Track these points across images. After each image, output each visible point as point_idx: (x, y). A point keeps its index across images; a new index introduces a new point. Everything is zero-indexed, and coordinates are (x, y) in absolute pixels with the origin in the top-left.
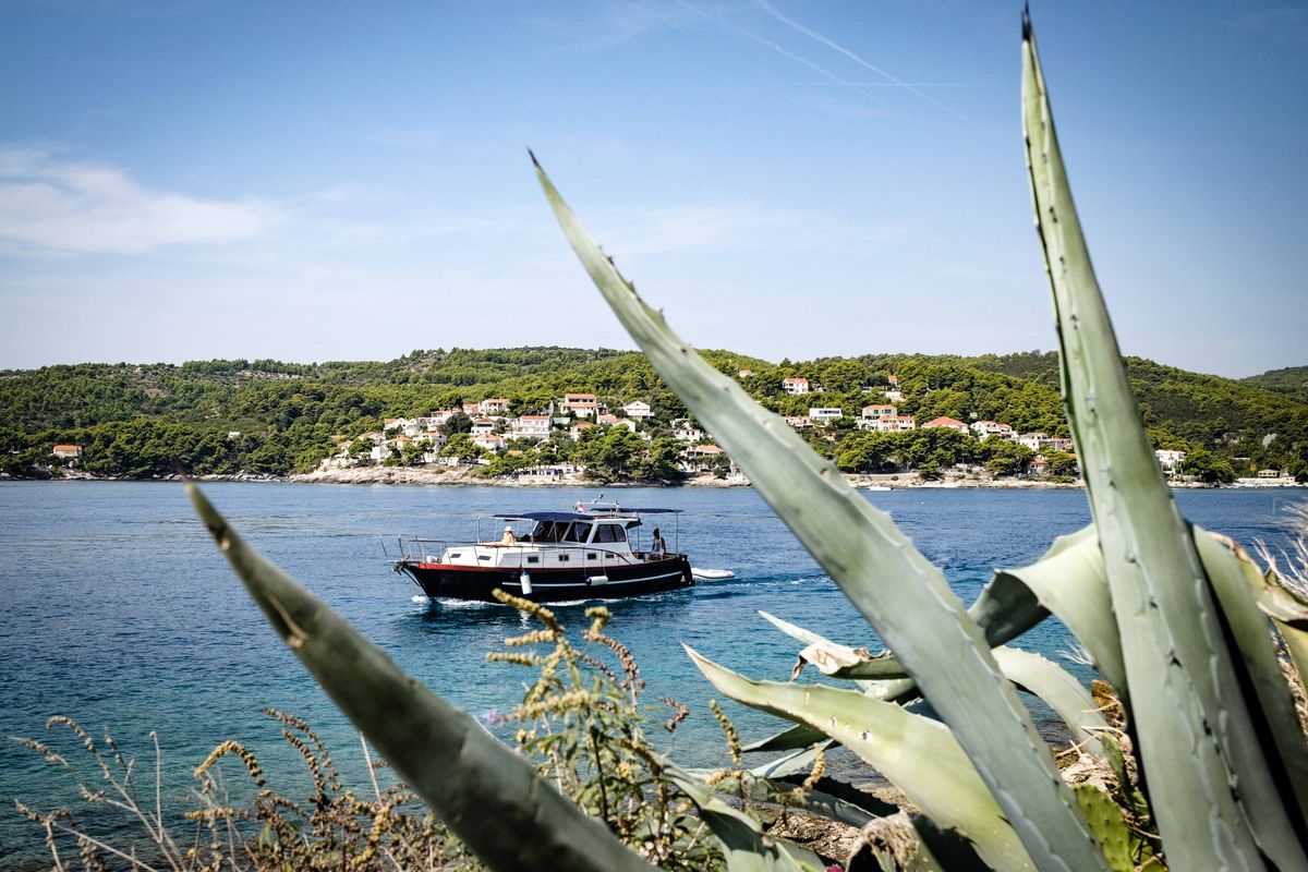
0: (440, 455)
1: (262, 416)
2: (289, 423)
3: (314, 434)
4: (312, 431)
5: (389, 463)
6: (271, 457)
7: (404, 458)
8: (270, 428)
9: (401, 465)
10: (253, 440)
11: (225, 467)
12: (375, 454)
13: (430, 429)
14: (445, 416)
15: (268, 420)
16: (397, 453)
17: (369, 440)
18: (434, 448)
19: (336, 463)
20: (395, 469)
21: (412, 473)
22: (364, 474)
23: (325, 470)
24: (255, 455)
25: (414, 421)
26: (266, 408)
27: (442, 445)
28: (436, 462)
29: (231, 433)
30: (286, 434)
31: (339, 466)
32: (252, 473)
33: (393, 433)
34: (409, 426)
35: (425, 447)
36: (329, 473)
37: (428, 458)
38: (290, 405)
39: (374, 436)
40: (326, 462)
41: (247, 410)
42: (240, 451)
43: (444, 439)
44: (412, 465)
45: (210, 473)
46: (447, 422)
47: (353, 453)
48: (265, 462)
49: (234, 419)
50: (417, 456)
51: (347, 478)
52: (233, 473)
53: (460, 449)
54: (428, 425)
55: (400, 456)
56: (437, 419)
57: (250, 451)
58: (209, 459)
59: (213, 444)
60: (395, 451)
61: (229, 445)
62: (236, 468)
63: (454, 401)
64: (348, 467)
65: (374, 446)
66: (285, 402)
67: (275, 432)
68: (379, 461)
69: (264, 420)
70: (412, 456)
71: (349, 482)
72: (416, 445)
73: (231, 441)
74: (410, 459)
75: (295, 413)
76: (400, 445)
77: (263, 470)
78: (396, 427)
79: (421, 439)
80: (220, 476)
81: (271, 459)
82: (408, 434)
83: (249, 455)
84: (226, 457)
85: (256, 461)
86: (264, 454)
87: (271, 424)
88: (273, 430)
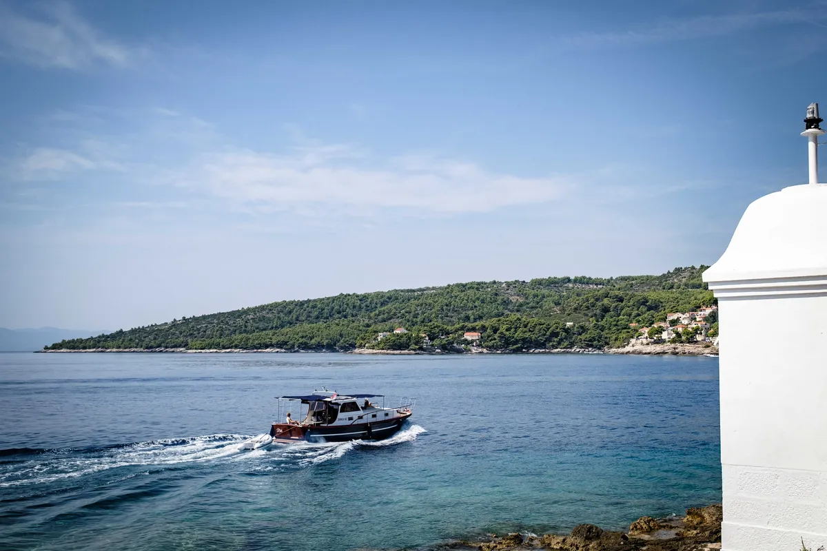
0: (707, 336)
1: (586, 312)
2: (603, 317)
3: (619, 323)
4: (618, 321)
5: (673, 341)
6: (593, 338)
7: (684, 338)
8: (591, 319)
9: (682, 342)
10: (582, 327)
11: (565, 344)
12: (665, 336)
13: (698, 319)
14: (708, 311)
15: (590, 314)
16: (678, 335)
17: (660, 327)
18: (702, 332)
19: (639, 341)
20: (678, 345)
21: (689, 348)
22: (658, 348)
23: (633, 346)
24: (583, 337)
25: (687, 315)
26: (588, 308)
27: (707, 330)
28: (704, 340)
29: (568, 323)
30: (601, 323)
31: (642, 343)
32: (582, 348)
33: (674, 323)
34: (684, 319)
35: (696, 331)
36: (635, 348)
37: (699, 338)
38: (603, 305)
39: (662, 324)
40: (633, 341)
41: (576, 309)
42: (574, 334)
43: (708, 325)
44: (689, 343)
45: (557, 348)
46: (709, 315)
47: (651, 335)
48: (590, 341)
49: (569, 315)
50: (692, 337)
51: (648, 351)
52: (571, 348)
54: (696, 317)
55: (681, 337)
56: (702, 313)
57: (580, 334)
58: (556, 339)
59: (558, 330)
60: (677, 333)
61: (567, 331)
62: (572, 345)
63: (712, 301)
64: (648, 344)
65: (664, 331)
66: (599, 304)
67: (595, 322)
68: (667, 340)
69: (587, 315)
70: (689, 337)
71: (649, 353)
72: (691, 330)
73: (568, 328)
74: (687, 338)
75: (606, 310)
76: (680, 330)
77: (588, 346)
78: (676, 318)
79: (694, 326)
80: (562, 350)
81: (592, 340)
82: (683, 323)
83: (579, 337)
84: (566, 338)
85: (584, 341)
86: (589, 336)
87: (592, 317)
88: (593, 321)
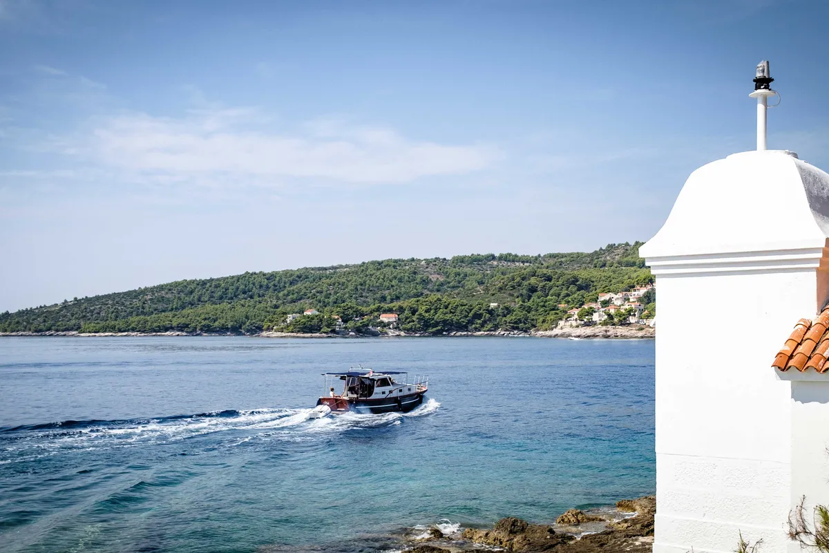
0: (640, 318)
1: (511, 292)
2: (529, 297)
3: (547, 304)
4: (546, 301)
5: (605, 323)
6: (519, 319)
7: (616, 320)
8: (517, 300)
9: (614, 325)
10: (507, 308)
11: (489, 327)
12: (595, 317)
13: (631, 300)
14: (642, 291)
15: (515, 295)
16: (610, 317)
17: (591, 308)
18: (636, 313)
19: (569, 323)
20: (610, 327)
21: (621, 330)
22: (588, 331)
23: (562, 328)
24: (508, 318)
25: (620, 295)
26: (513, 287)
27: (641, 311)
28: (638, 322)
29: (492, 304)
30: (527, 304)
31: (571, 326)
32: (507, 330)
33: (606, 303)
34: (617, 299)
35: (630, 312)
36: (564, 331)
37: (632, 320)
38: (530, 284)
39: (593, 305)
40: (562, 323)
41: (501, 289)
42: (498, 315)
43: (642, 307)
44: (621, 325)
45: (480, 331)
46: (643, 295)
47: (581, 317)
48: (515, 323)
49: (493, 295)
50: (624, 319)
51: (578, 334)
52: (495, 330)
54: (630, 297)
55: (613, 319)
56: (636, 293)
57: (505, 316)
58: (479, 321)
59: (481, 311)
60: (609, 315)
61: (491, 312)
62: (496, 327)
63: (647, 280)
64: (577, 327)
65: (595, 312)
66: (525, 283)
67: (521, 303)
68: (598, 322)
69: (512, 295)
70: (621, 319)
71: (579, 336)
72: (623, 311)
73: (492, 310)
74: (620, 321)
75: (533, 290)
76: (612, 311)
77: (514, 328)
78: (608, 299)
79: (627, 307)
80: (486, 333)
81: (519, 321)
82: (615, 303)
83: (504, 318)
84: (490, 320)
85: (509, 323)
86: (514, 318)
87: (518, 297)
88: (519, 301)
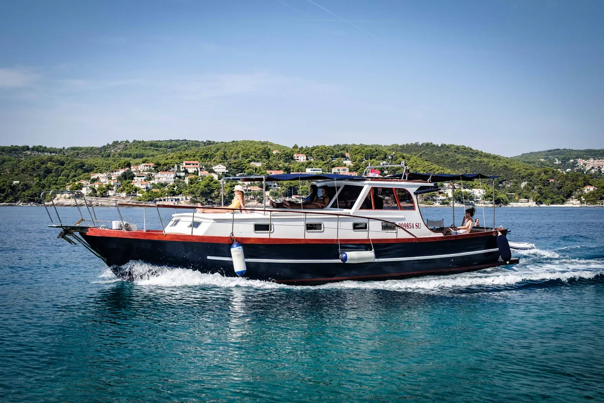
0: (116, 191)
1: (32, 173)
2: (45, 177)
3: (58, 182)
4: (57, 180)
5: (90, 195)
6: (35, 194)
7: (98, 193)
8: (35, 179)
9: (97, 197)
10: (26, 185)
11: (11, 199)
12: (84, 191)
13: (113, 179)
14: (121, 172)
15: (34, 175)
16: (94, 191)
17: (80, 184)
18: (114, 188)
19: (63, 196)
20: (94, 198)
21: (102, 201)
22: (79, 201)
23: (58, 199)
24: (26, 193)
25: (105, 175)
26: (33, 169)
27: (118, 186)
28: (114, 195)
29: (15, 182)
30: (43, 182)
31: (65, 198)
32: (25, 202)
33: (94, 181)
34: (103, 178)
35: (109, 187)
36: (60, 201)
37: (110, 193)
38: (46, 167)
39: (84, 182)
40: (58, 195)
41: (23, 170)
42: (19, 191)
43: (119, 183)
44: (103, 197)
45: (3, 202)
46: (121, 175)
47: (72, 191)
48: (32, 196)
49: (17, 175)
50: (105, 192)
51: (69, 204)
52: (15, 202)
53: (126, 188)
54: (112, 176)
55: (96, 192)
56: (116, 173)
57: (24, 191)
58: (2, 195)
59: (5, 187)
60: (93, 189)
61: (13, 188)
62: (16, 200)
63: (126, 164)
64: (69, 198)
65: (83, 187)
66: (44, 166)
67: (38, 181)
68: (85, 194)
69: (32, 175)
70: (102, 192)
71: (69, 205)
72: (104, 186)
73: (14, 186)
74: (101, 194)
75: (48, 171)
76: (97, 186)
77: (30, 201)
78: (96, 178)
79: (107, 183)
80: (7, 204)
81: (35, 195)
82: (101, 181)
83: (23, 193)
84: (11, 194)
85: (27, 196)
86: (31, 192)
87: (36, 177)
88: (36, 180)
